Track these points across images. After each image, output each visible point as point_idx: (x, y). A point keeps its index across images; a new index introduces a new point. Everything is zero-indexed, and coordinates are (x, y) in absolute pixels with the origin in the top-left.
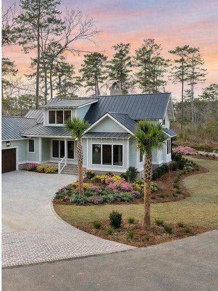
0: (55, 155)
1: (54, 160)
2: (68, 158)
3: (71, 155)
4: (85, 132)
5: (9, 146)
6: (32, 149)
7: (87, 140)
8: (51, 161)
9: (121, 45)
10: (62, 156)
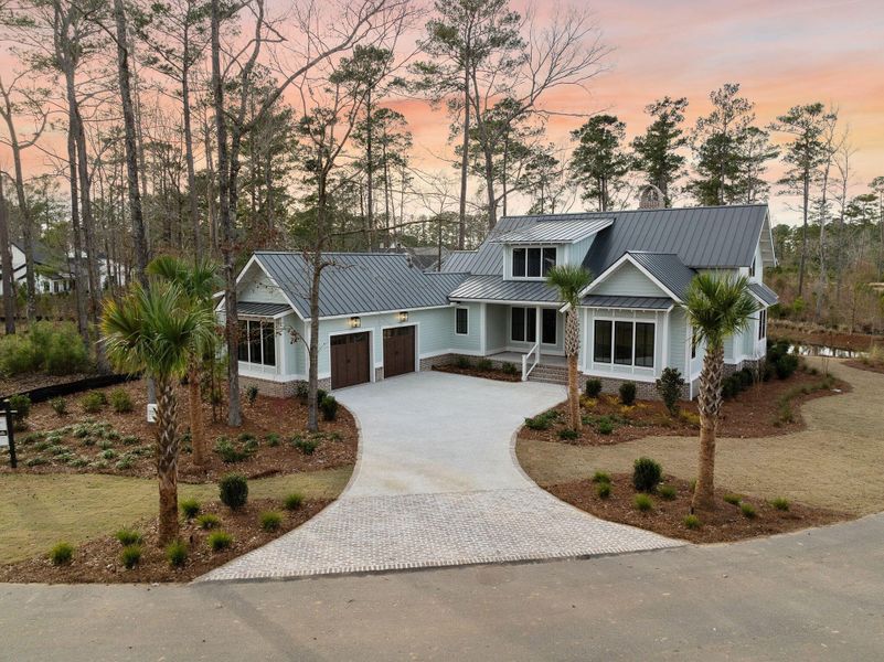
0: (517, 336)
1: (515, 346)
2: (544, 341)
3: (549, 336)
4: (584, 292)
5: (404, 321)
6: (462, 327)
7: (586, 312)
8: (508, 349)
9: (667, 101)
10: (532, 338)
